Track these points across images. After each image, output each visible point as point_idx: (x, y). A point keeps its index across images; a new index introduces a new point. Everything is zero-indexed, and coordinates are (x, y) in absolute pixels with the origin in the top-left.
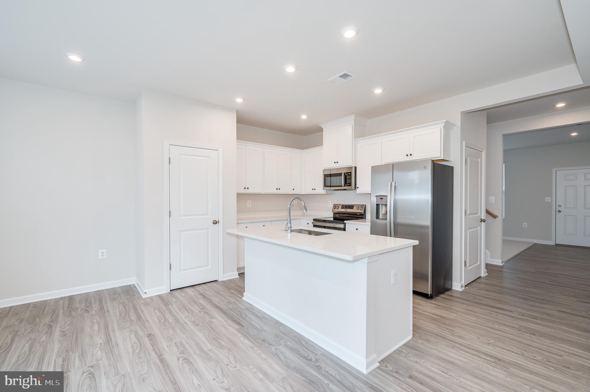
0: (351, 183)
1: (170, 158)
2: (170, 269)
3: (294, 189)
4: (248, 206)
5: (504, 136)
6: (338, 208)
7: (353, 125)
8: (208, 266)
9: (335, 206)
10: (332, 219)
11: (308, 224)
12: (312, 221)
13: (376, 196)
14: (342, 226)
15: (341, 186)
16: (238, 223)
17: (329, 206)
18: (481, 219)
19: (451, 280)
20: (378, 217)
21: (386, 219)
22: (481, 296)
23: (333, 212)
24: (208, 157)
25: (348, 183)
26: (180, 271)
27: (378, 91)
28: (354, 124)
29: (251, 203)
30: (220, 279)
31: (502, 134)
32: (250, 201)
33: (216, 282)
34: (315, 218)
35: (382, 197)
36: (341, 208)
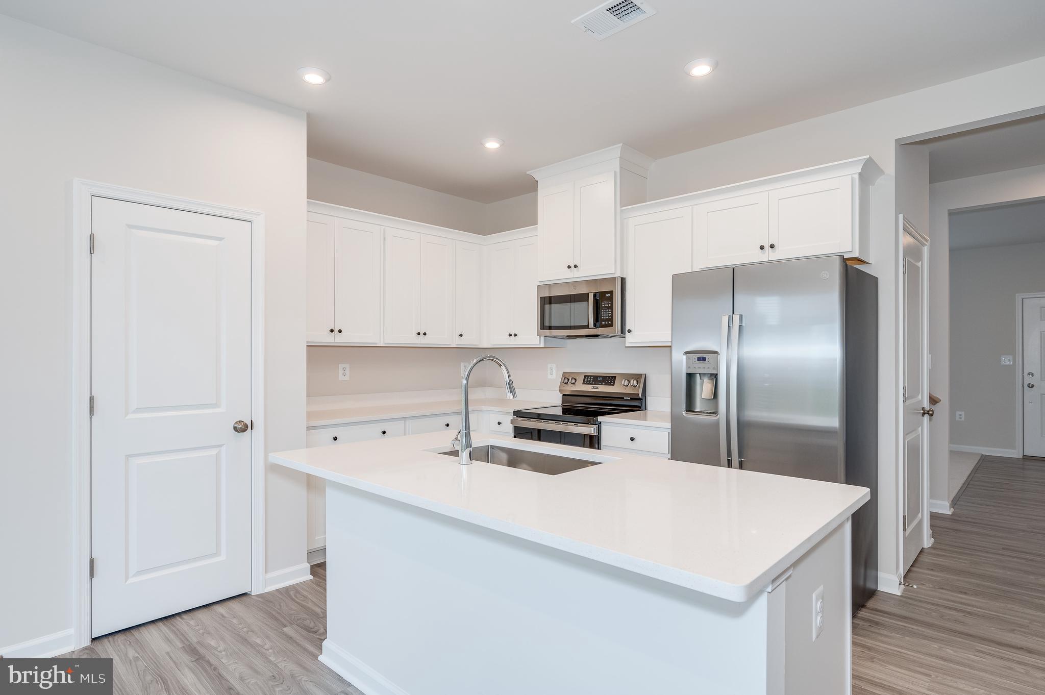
0: (611, 320)
1: (92, 237)
2: (92, 575)
3: (461, 335)
4: (341, 377)
5: (952, 213)
6: (574, 384)
7: (618, 170)
8: (217, 554)
9: (567, 378)
10: (558, 411)
11: (499, 423)
12: (511, 417)
13: (686, 353)
14: (591, 430)
15: (587, 327)
16: (309, 428)
17: (549, 377)
18: (923, 409)
19: (876, 569)
20: (690, 408)
21: (715, 413)
22: (955, 609)
23: (561, 391)
24: (221, 239)
25: (605, 320)
26: (127, 578)
27: (701, 70)
28: (621, 168)
29: (347, 372)
30: (257, 590)
31: (948, 210)
32: (347, 366)
33: (244, 598)
34: (518, 408)
35: (702, 356)
36: (583, 383)
